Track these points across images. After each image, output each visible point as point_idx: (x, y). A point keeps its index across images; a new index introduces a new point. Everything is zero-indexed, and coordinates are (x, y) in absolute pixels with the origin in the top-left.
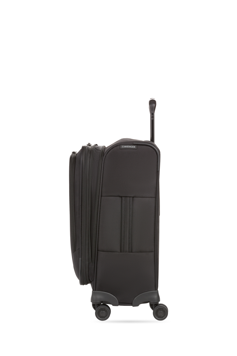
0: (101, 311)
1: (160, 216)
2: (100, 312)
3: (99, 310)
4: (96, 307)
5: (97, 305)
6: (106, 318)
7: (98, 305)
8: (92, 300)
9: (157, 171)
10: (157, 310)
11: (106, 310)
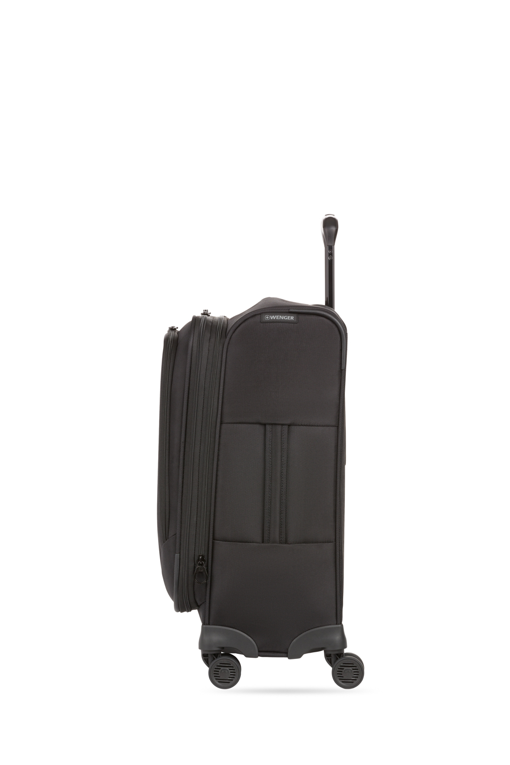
0: (222, 668)
1: (346, 466)
2: (220, 670)
3: (216, 667)
4: (210, 660)
5: (211, 655)
6: (232, 682)
7: (214, 655)
8: (202, 645)
9: (341, 370)
10: (340, 667)
11: (231, 665)
